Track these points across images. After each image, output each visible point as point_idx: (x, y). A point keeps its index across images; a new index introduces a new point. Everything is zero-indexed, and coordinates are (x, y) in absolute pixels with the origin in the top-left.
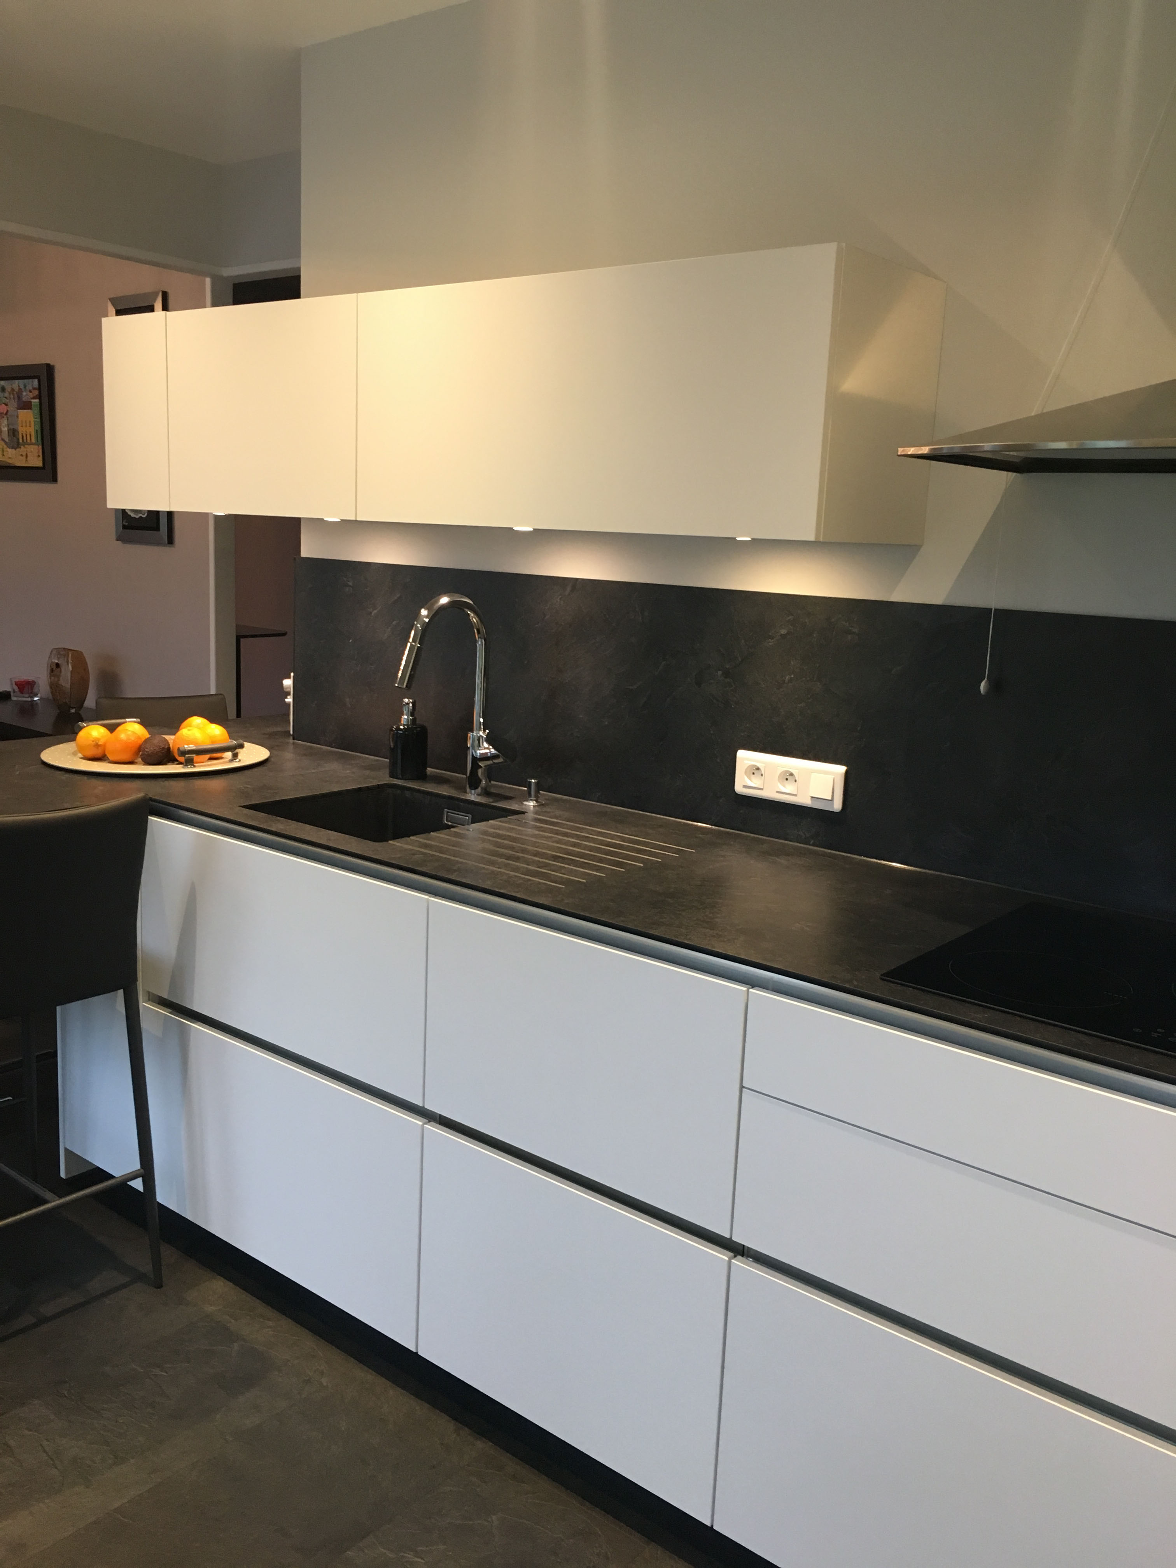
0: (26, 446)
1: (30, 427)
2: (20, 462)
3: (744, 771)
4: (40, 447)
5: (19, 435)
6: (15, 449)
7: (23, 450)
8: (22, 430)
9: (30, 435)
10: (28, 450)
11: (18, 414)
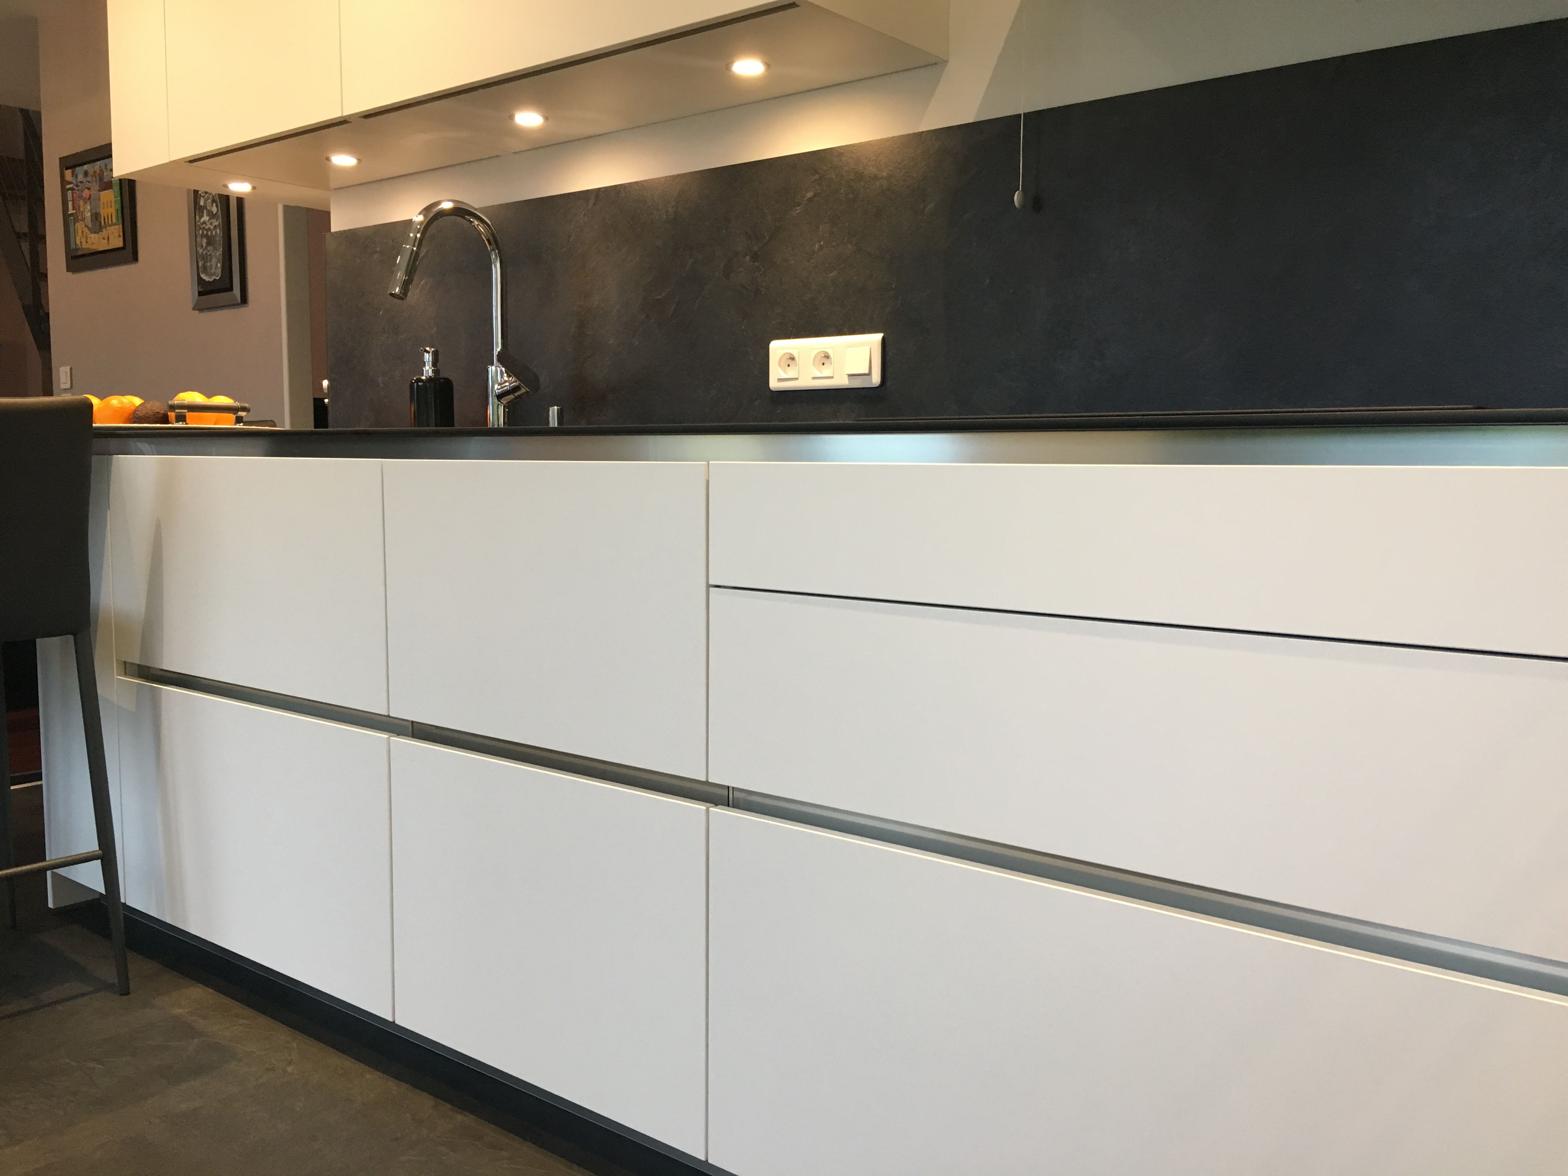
0: (108, 228)
1: (111, 207)
2: (103, 246)
3: (777, 364)
4: (121, 226)
5: (101, 219)
6: (98, 233)
7: (104, 233)
8: (103, 212)
9: (111, 215)
10: (109, 231)
11: (100, 196)
